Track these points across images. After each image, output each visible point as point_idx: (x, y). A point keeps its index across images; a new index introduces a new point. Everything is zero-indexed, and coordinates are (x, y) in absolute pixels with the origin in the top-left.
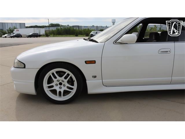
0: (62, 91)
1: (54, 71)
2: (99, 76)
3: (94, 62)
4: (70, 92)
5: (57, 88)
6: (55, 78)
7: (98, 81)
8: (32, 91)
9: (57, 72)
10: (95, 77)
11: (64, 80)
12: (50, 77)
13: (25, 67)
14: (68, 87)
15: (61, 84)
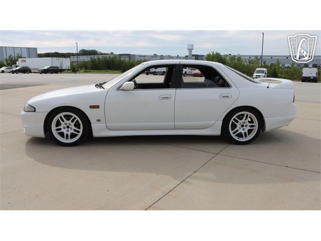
0: (69, 133)
1: (62, 114)
2: (102, 119)
3: (97, 107)
4: (77, 135)
5: (65, 131)
6: (63, 121)
7: (102, 125)
8: (41, 133)
9: (65, 116)
10: (99, 121)
11: (71, 123)
12: (58, 120)
13: (35, 111)
14: (75, 130)
15: (68, 127)
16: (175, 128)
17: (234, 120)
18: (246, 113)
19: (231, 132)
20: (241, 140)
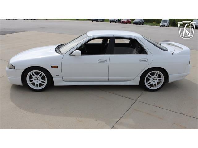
0: (38, 84)
1: (33, 71)
2: (60, 75)
3: (57, 67)
4: (44, 84)
5: (35, 82)
6: (34, 76)
7: (59, 78)
8: (20, 83)
9: (35, 72)
10: (58, 76)
11: (39, 77)
12: (31, 75)
13: (15, 69)
14: (42, 82)
15: (37, 79)
16: (108, 81)
17: (149, 76)
18: (156, 72)
19: (146, 83)
20: (152, 88)
